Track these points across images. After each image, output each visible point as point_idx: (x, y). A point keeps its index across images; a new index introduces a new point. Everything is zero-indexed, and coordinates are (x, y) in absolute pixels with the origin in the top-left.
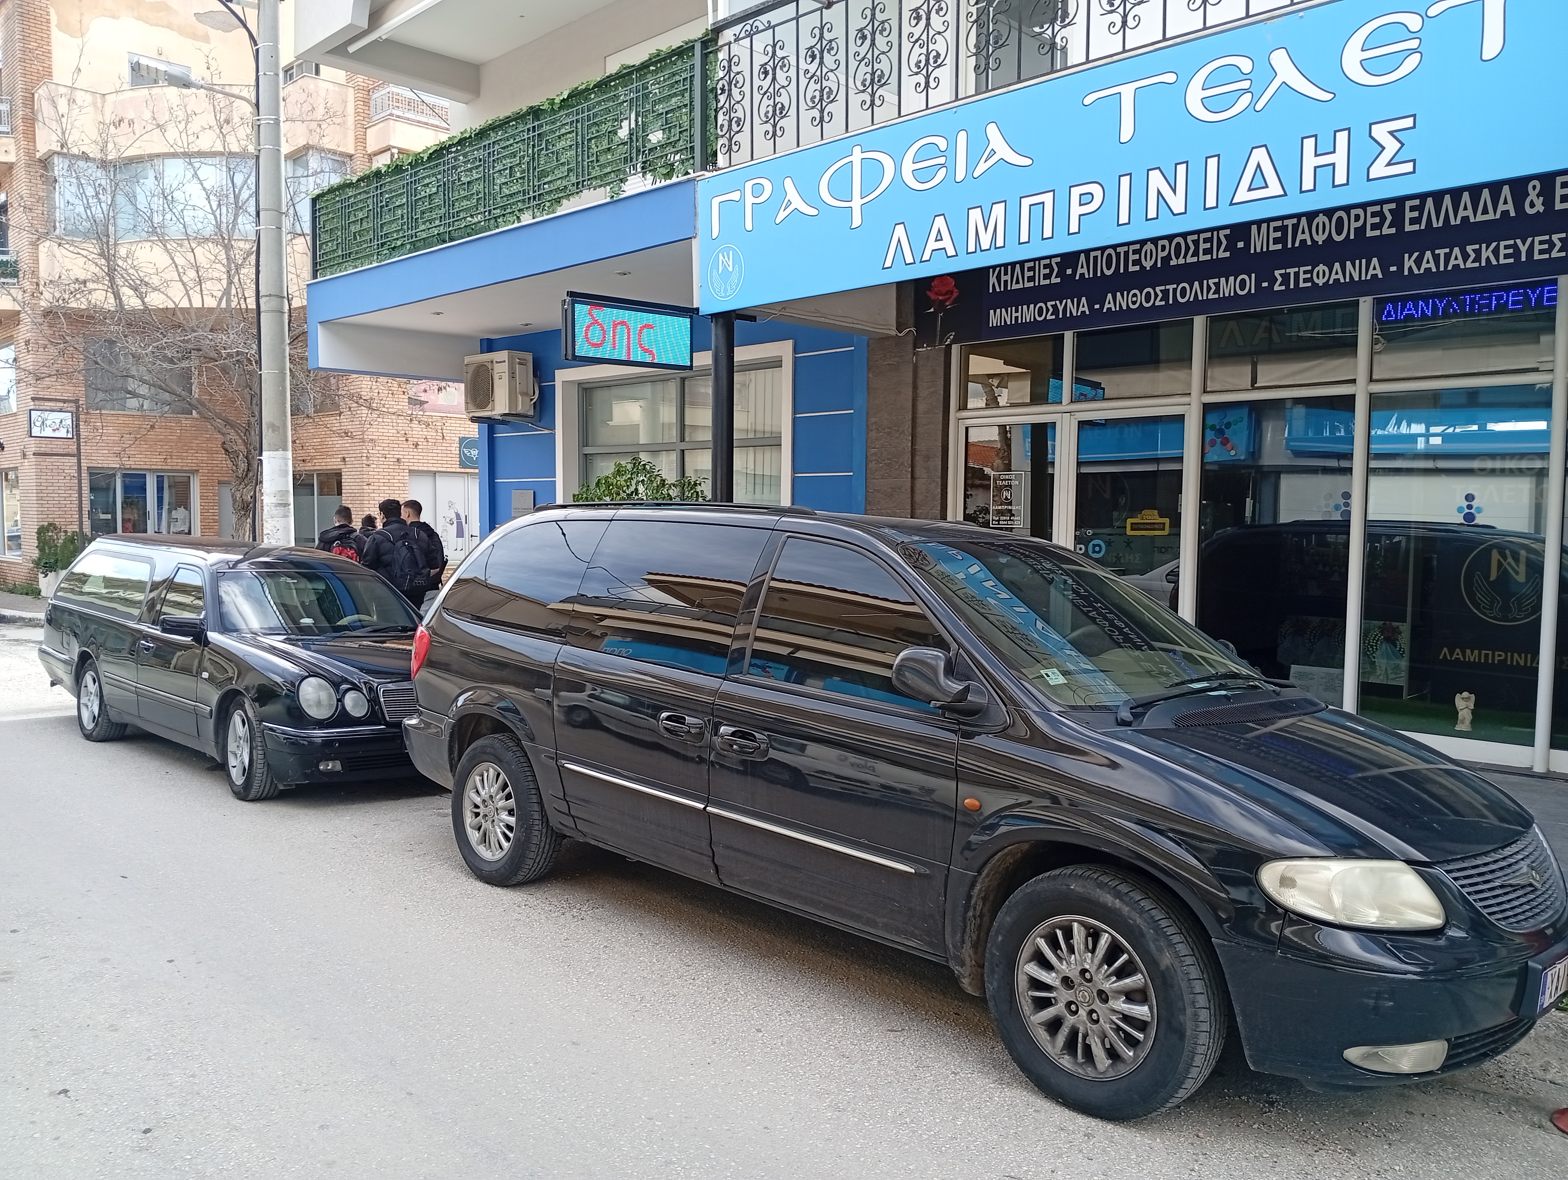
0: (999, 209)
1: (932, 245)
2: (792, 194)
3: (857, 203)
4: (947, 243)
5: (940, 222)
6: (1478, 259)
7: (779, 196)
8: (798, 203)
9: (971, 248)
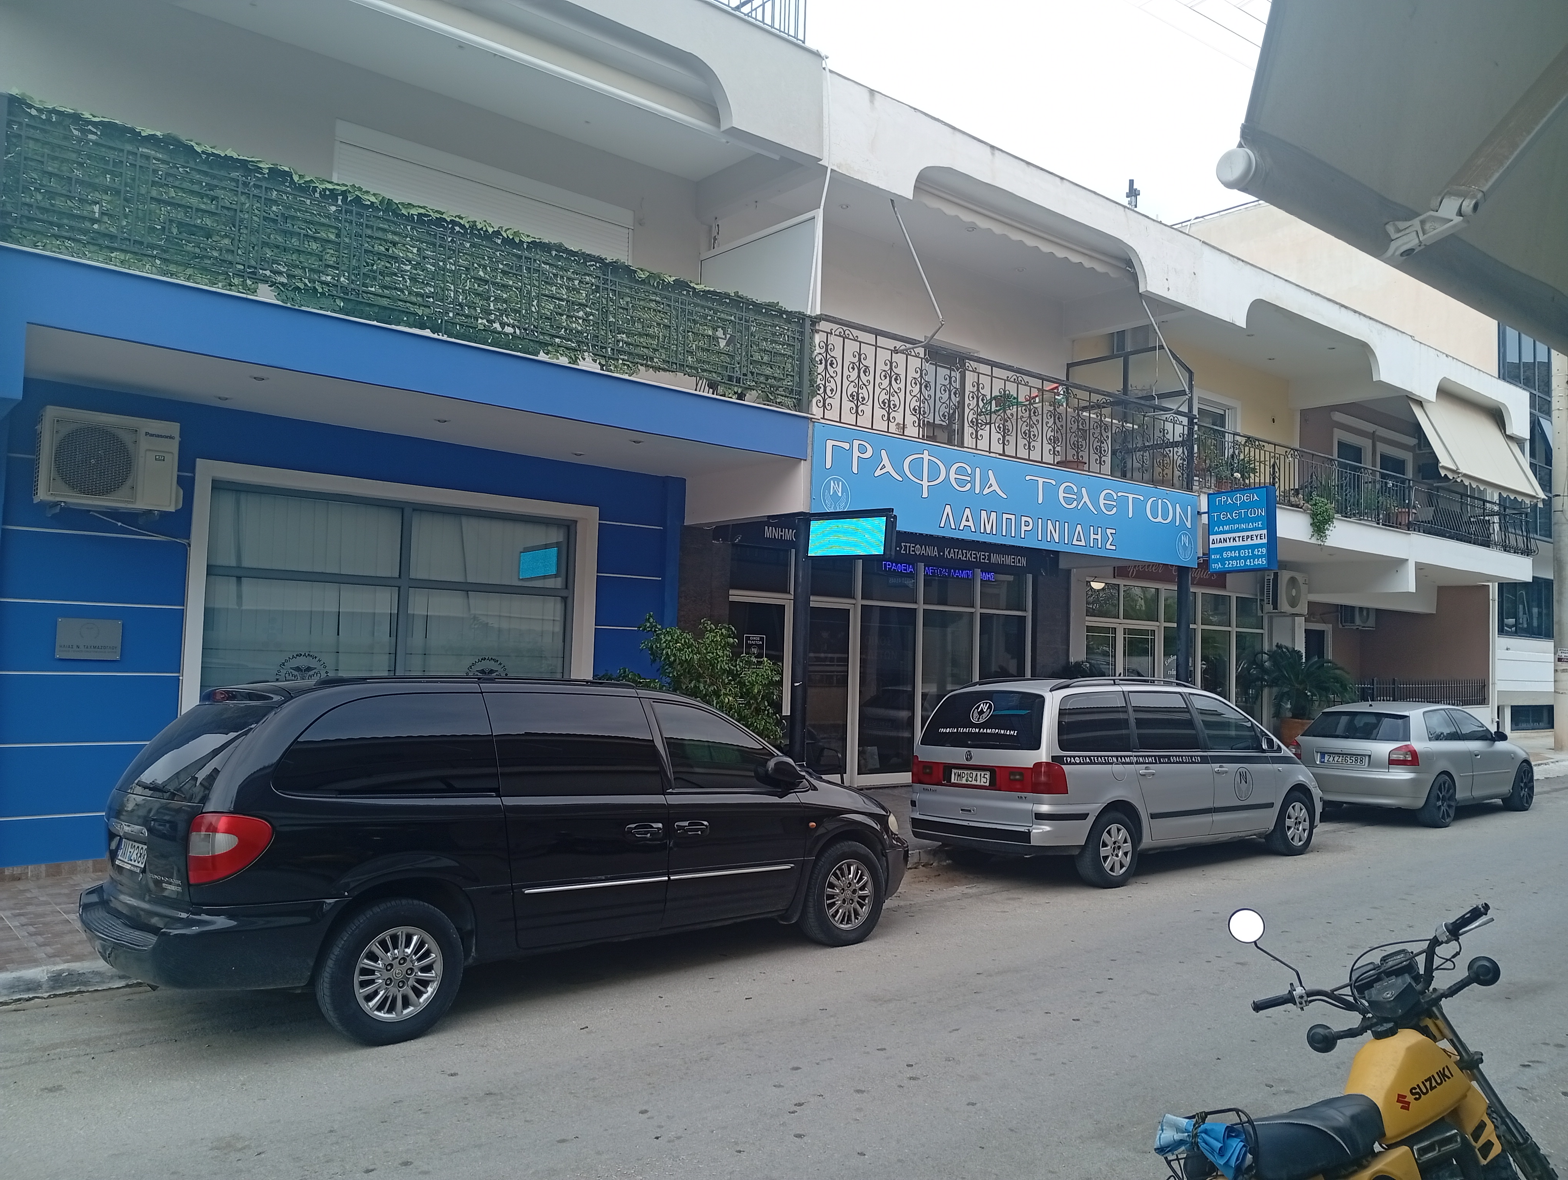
0: (993, 515)
1: (964, 523)
2: (886, 461)
3: (925, 483)
4: (971, 523)
5: (967, 511)
6: (966, 557)
7: (876, 459)
8: (889, 468)
9: (982, 531)
